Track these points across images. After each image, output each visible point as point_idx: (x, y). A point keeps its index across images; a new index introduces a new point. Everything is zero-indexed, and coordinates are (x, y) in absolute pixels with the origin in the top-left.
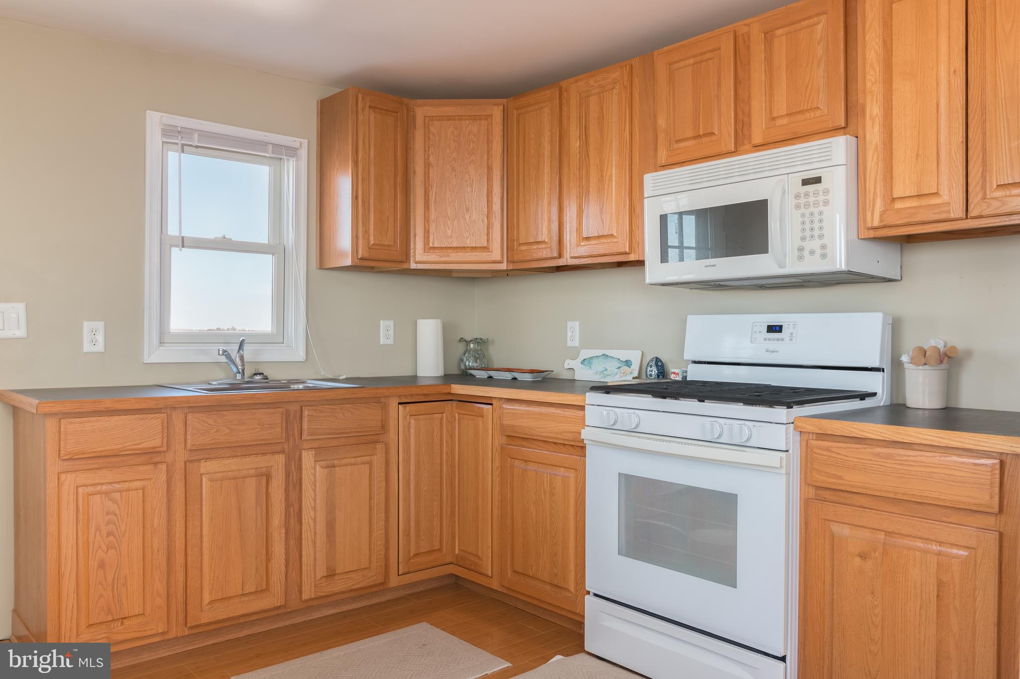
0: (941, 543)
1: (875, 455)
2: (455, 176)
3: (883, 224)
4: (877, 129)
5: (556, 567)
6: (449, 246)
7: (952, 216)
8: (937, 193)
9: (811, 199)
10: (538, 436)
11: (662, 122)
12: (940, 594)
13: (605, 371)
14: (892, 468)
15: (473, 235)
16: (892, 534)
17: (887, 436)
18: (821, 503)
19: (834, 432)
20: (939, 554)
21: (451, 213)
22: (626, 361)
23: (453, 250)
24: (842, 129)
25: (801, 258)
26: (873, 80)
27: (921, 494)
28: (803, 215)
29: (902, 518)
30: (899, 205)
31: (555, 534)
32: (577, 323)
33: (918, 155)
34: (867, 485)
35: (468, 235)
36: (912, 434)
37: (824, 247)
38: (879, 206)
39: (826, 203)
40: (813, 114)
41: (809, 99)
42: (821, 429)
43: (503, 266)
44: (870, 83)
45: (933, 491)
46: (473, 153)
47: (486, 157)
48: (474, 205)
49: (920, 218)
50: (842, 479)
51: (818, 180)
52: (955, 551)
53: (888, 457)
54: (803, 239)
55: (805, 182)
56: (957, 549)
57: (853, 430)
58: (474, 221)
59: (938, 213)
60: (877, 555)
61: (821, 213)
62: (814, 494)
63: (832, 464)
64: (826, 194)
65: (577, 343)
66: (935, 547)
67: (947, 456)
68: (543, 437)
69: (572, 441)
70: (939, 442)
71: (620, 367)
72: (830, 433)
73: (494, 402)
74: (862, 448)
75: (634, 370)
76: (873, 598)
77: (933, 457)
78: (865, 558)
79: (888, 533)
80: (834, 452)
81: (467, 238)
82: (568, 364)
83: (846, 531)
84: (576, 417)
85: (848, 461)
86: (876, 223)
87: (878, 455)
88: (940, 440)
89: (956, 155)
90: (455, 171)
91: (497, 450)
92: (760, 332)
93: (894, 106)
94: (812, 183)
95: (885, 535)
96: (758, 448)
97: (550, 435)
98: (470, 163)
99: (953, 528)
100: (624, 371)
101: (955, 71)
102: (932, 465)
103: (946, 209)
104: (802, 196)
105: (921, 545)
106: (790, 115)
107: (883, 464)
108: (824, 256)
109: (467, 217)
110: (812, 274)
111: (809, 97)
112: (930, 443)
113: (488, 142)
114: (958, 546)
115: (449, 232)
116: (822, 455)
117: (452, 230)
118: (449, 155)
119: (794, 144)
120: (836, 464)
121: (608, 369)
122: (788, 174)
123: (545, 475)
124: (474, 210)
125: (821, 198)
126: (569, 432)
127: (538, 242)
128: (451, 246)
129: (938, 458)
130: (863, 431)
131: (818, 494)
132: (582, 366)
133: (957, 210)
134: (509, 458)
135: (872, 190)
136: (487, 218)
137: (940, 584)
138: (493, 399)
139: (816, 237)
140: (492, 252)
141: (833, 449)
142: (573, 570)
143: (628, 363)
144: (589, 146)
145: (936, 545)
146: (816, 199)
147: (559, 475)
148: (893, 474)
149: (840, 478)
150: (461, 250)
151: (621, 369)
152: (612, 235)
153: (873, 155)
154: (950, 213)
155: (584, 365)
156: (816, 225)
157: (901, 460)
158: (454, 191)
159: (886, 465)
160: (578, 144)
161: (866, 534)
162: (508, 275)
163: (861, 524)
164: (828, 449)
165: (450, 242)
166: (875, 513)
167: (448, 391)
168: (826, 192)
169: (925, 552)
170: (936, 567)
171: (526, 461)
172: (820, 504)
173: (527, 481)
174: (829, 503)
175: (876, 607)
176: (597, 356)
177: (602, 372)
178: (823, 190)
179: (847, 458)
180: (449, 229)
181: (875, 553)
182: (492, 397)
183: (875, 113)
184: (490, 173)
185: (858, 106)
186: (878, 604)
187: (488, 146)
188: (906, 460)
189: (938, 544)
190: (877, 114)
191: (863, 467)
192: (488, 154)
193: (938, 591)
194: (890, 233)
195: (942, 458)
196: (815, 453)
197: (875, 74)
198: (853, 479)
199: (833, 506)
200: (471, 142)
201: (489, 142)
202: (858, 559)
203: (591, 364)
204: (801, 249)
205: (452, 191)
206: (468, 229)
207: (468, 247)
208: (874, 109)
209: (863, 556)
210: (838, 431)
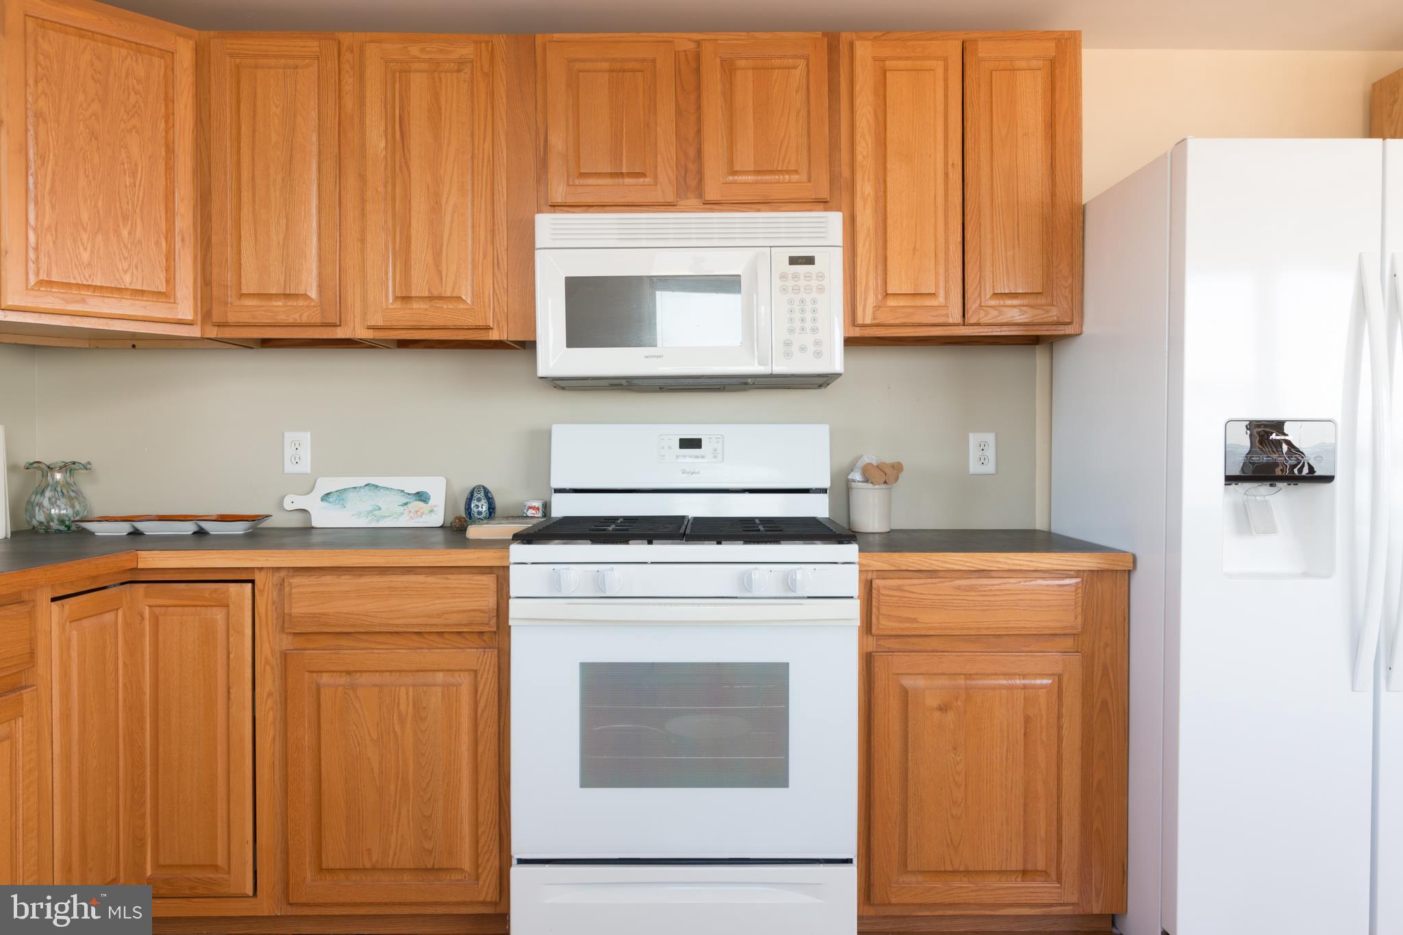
0: (1024, 676)
1: (956, 588)
2: (98, 148)
3: (876, 322)
4: (869, 211)
5: (430, 839)
6: (85, 283)
7: (951, 321)
8: (934, 294)
9: (802, 283)
10: (388, 625)
11: (557, 141)
12: (1028, 731)
13: (376, 510)
14: (974, 601)
15: (137, 268)
16: (973, 676)
17: (971, 565)
18: (891, 655)
19: (910, 567)
20: (1025, 687)
21: (89, 219)
22: (418, 493)
23: (94, 292)
24: (822, 204)
25: (788, 355)
26: (865, 153)
27: (1006, 626)
28: (791, 302)
29: (986, 655)
30: (892, 302)
31: (428, 784)
32: (308, 435)
33: (914, 249)
34: (946, 625)
35: (126, 266)
36: (1001, 560)
37: (817, 343)
38: (871, 301)
39: (821, 290)
40: (787, 177)
41: (784, 158)
42: (892, 565)
43: (195, 332)
44: (861, 156)
45: (1019, 621)
46: (136, 113)
47: (162, 126)
48: (138, 210)
49: (916, 319)
50: (917, 622)
51: (810, 261)
52: (1038, 682)
53: (971, 588)
54: (791, 331)
55: (794, 261)
56: (1040, 679)
57: (934, 562)
58: (140, 242)
59: (936, 316)
60: (959, 703)
61: (814, 302)
62: (875, 646)
63: (904, 606)
64: (820, 279)
65: (305, 466)
66: (1019, 682)
67: (1032, 581)
68: (398, 626)
69: (466, 625)
70: (1028, 566)
71: (406, 504)
72: (904, 568)
73: (258, 577)
74: (940, 583)
75: (435, 506)
76: (955, 754)
77: (1018, 583)
78: (946, 710)
79: (968, 676)
80: (907, 591)
81: (125, 272)
82: (293, 502)
83: (921, 682)
84: (474, 586)
85: (924, 599)
86: (868, 321)
87: (959, 588)
88: (1028, 563)
89: (954, 256)
90: (96, 139)
91: (267, 662)
92: (670, 448)
93: (888, 188)
94: (801, 264)
95: (966, 679)
96: (808, 597)
97: (415, 621)
98: (130, 131)
99: (1040, 656)
100: (417, 509)
101: (953, 164)
102: (1017, 592)
103: (944, 312)
104: (790, 277)
105: (1004, 682)
106: (757, 172)
107: (965, 598)
108: (818, 354)
109: (125, 233)
110: (793, 376)
111: (785, 154)
112: (1019, 568)
113: (166, 99)
114: (1042, 676)
115: (85, 256)
116: (893, 596)
117: (92, 252)
118: (84, 106)
119: (759, 210)
120: (909, 605)
121: (382, 507)
122: (771, 247)
123: (403, 689)
124: (139, 221)
125: (814, 283)
126: (459, 612)
127: (289, 295)
128: (90, 283)
129: (1022, 583)
130: (946, 562)
131: (880, 645)
132: (325, 504)
133: (956, 316)
134: (306, 673)
135: (864, 281)
136: (166, 238)
137: (1027, 720)
138: (256, 571)
139: (808, 330)
140: (175, 303)
141: (906, 588)
142: (467, 834)
143: (422, 497)
144: (409, 151)
145: (1019, 679)
146: (808, 283)
147: (435, 685)
148: (976, 608)
149: (914, 620)
150: (112, 293)
151: (409, 505)
152: (460, 298)
153: (865, 241)
154: (948, 317)
155: (330, 502)
156: (808, 316)
157: (985, 591)
158: (94, 179)
159: (968, 598)
160: (383, 144)
161: (943, 682)
162: (134, 346)
163: (940, 672)
164: (899, 588)
165: (87, 277)
166: (957, 656)
167: (133, 565)
168: (821, 276)
169: (1010, 688)
170: (1023, 701)
171: (348, 673)
172: (890, 657)
173: (358, 706)
174: (901, 654)
175: (958, 763)
176: (354, 488)
177: (371, 512)
178: (817, 274)
179: (923, 597)
180: (85, 249)
181: (957, 701)
182: (253, 568)
183: (867, 192)
184: (170, 159)
185: (842, 180)
186: (961, 760)
187: (167, 107)
188: (991, 590)
189: (1022, 677)
190: (869, 193)
191: (941, 604)
192: (166, 122)
193: (1026, 728)
194: (879, 333)
195: (1028, 583)
196: (883, 595)
197: (867, 146)
198: (931, 620)
199: (906, 655)
200: (132, 94)
201: (169, 100)
202: (937, 714)
203: (343, 500)
204: (788, 344)
205: (91, 178)
206: (126, 254)
207: (126, 289)
208: (865, 188)
209: (943, 708)
210: (915, 565)
